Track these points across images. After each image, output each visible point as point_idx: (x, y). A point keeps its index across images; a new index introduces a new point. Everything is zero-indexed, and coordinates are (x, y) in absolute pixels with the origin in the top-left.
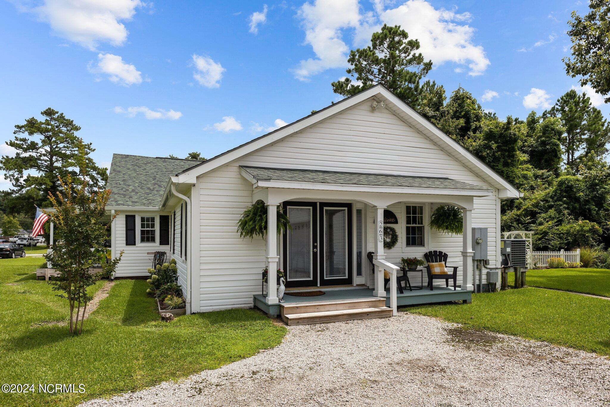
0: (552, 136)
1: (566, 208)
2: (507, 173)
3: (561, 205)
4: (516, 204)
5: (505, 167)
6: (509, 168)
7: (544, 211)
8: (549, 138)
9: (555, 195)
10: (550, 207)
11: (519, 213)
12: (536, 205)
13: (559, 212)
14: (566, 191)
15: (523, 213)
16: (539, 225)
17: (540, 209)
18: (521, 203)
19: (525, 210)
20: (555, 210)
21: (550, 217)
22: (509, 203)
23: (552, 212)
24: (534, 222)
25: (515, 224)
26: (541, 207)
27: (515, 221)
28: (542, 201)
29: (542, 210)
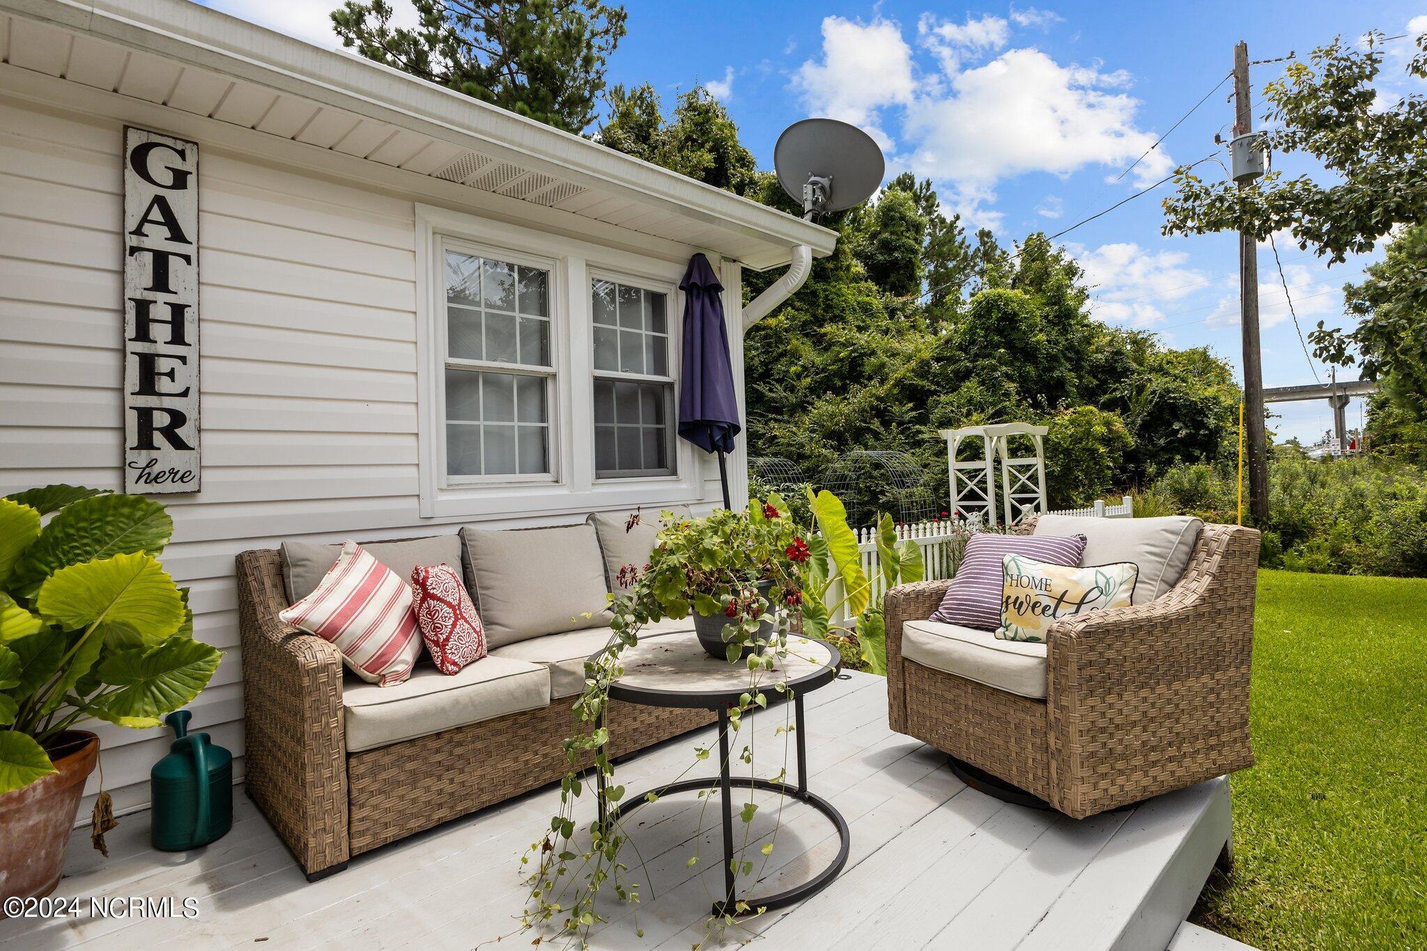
0: (902, 232)
1: (1009, 377)
2: (826, 298)
3: (994, 369)
4: (867, 370)
5: (819, 282)
6: (829, 284)
7: (943, 387)
8: (897, 235)
9: (973, 342)
10: (964, 375)
11: (881, 392)
12: (923, 370)
13: (992, 385)
14: (999, 332)
15: (895, 391)
16: (938, 427)
17: (932, 382)
18: (883, 365)
19: (899, 383)
20: (982, 383)
21: (970, 401)
22: (846, 369)
23: (972, 388)
24: (922, 420)
25: (876, 424)
26: (935, 375)
27: (877, 416)
28: (938, 360)
29: (938, 384)
